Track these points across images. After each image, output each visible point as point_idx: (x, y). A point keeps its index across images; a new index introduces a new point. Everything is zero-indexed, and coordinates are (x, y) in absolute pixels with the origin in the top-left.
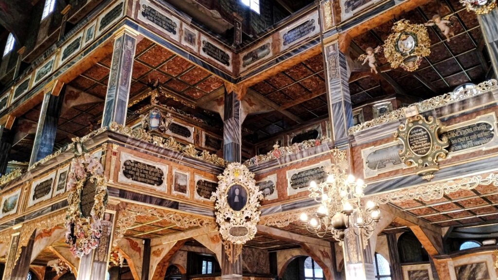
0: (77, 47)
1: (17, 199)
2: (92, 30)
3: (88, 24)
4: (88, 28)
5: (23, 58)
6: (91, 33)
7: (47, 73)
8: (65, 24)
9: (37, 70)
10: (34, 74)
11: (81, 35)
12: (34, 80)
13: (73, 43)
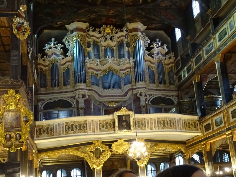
0: (226, 34)
1: (222, 119)
2: (232, 23)
3: (228, 20)
4: (229, 22)
5: (191, 41)
6: (232, 25)
7: (211, 50)
8: (212, 20)
9: (204, 49)
10: (203, 51)
11: (225, 26)
12: (205, 54)
13: (222, 31)
